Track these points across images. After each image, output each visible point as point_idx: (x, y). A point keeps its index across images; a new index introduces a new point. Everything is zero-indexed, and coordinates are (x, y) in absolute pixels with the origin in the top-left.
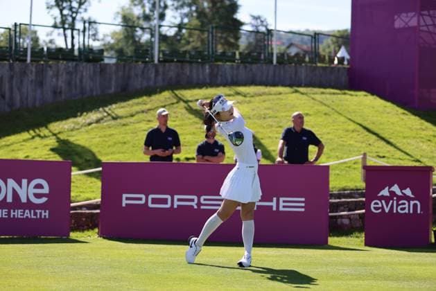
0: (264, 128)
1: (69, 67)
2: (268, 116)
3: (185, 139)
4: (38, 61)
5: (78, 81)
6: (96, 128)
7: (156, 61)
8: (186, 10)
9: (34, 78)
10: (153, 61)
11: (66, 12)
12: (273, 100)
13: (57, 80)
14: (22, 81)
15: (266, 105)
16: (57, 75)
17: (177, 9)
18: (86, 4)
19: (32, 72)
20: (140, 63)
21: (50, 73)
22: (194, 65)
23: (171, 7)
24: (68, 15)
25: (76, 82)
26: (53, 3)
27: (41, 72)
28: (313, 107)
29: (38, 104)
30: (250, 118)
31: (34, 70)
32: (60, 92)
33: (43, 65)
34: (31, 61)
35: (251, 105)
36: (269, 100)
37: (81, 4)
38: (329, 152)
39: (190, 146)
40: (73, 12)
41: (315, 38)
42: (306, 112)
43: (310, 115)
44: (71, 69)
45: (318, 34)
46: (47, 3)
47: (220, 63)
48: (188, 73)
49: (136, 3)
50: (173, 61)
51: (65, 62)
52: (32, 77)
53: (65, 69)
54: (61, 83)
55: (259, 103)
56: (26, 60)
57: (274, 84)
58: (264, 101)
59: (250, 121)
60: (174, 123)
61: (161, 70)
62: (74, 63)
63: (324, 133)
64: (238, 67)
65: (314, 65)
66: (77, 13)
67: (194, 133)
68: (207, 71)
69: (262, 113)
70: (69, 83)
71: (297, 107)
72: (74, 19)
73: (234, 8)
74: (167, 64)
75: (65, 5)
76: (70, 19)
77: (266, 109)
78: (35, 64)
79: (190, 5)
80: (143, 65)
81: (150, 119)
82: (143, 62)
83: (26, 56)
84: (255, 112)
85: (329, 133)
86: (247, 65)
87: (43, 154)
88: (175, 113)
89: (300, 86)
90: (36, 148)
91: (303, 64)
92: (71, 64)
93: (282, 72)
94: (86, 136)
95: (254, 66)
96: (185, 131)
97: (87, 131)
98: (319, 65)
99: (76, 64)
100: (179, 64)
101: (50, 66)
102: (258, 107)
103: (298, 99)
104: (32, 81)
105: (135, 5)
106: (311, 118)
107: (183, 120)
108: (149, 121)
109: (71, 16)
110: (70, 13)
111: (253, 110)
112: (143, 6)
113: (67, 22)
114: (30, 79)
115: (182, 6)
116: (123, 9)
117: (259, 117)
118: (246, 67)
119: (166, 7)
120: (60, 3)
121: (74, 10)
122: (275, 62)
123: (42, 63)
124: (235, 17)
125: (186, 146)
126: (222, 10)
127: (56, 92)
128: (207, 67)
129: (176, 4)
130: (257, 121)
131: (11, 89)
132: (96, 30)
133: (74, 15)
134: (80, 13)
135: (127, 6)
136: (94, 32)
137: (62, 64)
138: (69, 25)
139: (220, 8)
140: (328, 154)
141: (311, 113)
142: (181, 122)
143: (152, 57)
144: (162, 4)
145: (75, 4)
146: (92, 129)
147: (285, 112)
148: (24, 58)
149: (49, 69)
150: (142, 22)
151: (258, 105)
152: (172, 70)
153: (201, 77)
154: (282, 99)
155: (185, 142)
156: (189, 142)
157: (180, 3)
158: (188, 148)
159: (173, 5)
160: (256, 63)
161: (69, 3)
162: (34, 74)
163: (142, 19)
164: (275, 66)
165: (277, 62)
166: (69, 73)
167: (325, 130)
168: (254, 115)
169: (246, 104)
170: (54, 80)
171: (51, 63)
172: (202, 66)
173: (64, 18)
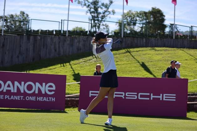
0: (167, 65)
1: (84, 38)
2: (169, 60)
3: (131, 69)
4: (71, 36)
5: (88, 45)
6: (94, 64)
7: (122, 37)
8: (144, 21)
9: (69, 43)
10: (121, 37)
11: (96, 22)
12: (172, 53)
13: (79, 44)
14: (64, 44)
15: (168, 55)
16: (79, 42)
17: (141, 21)
18: (105, 19)
19: (68, 40)
20: (115, 37)
21: (76, 41)
22: (138, 38)
23: (139, 20)
24: (97, 23)
25: (87, 45)
26: (91, 18)
27: (72, 40)
28: (189, 57)
29: (70, 54)
30: (161, 61)
31: (69, 39)
32: (80, 49)
33: (73, 37)
34: (68, 36)
35: (162, 55)
36: (170, 54)
37: (102, 18)
38: (195, 76)
39: (134, 72)
40: (99, 22)
41: (191, 28)
42: (186, 59)
43: (188, 60)
44: (85, 39)
45: (193, 26)
46: (89, 18)
47: (150, 38)
48: (136, 42)
49: (124, 18)
50: (130, 37)
51: (83, 36)
52: (68, 42)
53: (82, 39)
54: (81, 45)
55: (166, 54)
56: (66, 35)
57: (173, 47)
58: (168, 54)
59: (162, 62)
60: (128, 62)
61: (124, 40)
62: (87, 37)
63: (193, 68)
64: (158, 39)
65: (191, 39)
66: (101, 22)
67: (136, 67)
68: (144, 41)
69: (167, 59)
70: (84, 45)
71: (182, 57)
72: (99, 24)
73: (163, 20)
74: (127, 38)
75: (96, 19)
76: (98, 24)
77: (169, 57)
78: (70, 37)
79: (146, 20)
80: (116, 38)
81: (117, 60)
82: (116, 37)
83: (66, 34)
84: (164, 58)
85: (195, 68)
86: (162, 39)
87: (69, 74)
88: (129, 58)
89: (184, 48)
90: (66, 72)
91: (186, 39)
92: (85, 37)
93: (177, 42)
94: (89, 67)
95: (165, 39)
96: (132, 66)
97: (89, 65)
98: (193, 39)
99: (88, 38)
100: (132, 38)
101: (76, 38)
102: (165, 56)
103: (183, 53)
104: (68, 44)
105: (124, 19)
106: (188, 61)
107: (132, 61)
108: (117, 61)
109: (99, 23)
110: (98, 22)
111: (163, 57)
112: (127, 20)
113: (97, 26)
114: (67, 43)
115: (143, 20)
116: (119, 21)
117: (165, 60)
118: (161, 40)
119: (136, 20)
120: (94, 18)
121: (100, 21)
122: (174, 38)
123: (73, 36)
124: (163, 23)
125: (132, 72)
126: (158, 21)
127: (79, 49)
128: (144, 39)
129: (140, 19)
130: (164, 62)
131: (59, 47)
132: (108, 29)
133: (100, 23)
134: (102, 22)
135: (121, 20)
136: (107, 30)
137: (82, 37)
138: (98, 27)
139: (157, 20)
140: (194, 76)
141: (188, 59)
142: (131, 62)
143: (121, 35)
144: (135, 19)
145: (100, 19)
146: (92, 64)
147: (177, 58)
148: (65, 34)
149: (76, 39)
150: (126, 26)
151: (165, 55)
152: (129, 40)
153: (142, 43)
154: (176, 53)
155: (131, 70)
156: (133, 70)
157: (142, 19)
158: (132, 73)
159: (139, 19)
160: (166, 38)
161: (97, 18)
162: (69, 41)
163: (127, 25)
164: (174, 39)
165: (175, 38)
166: (84, 41)
167: (193, 67)
168: (163, 60)
169: (160, 55)
170: (78, 44)
171: (76, 37)
172: (142, 39)
173: (96, 24)
